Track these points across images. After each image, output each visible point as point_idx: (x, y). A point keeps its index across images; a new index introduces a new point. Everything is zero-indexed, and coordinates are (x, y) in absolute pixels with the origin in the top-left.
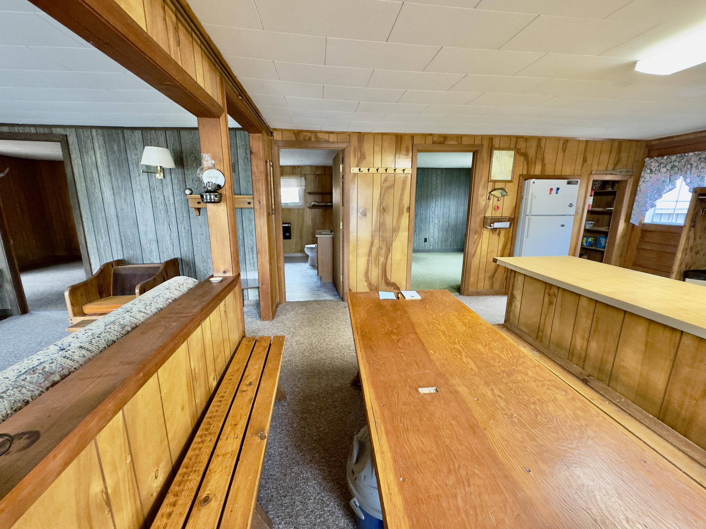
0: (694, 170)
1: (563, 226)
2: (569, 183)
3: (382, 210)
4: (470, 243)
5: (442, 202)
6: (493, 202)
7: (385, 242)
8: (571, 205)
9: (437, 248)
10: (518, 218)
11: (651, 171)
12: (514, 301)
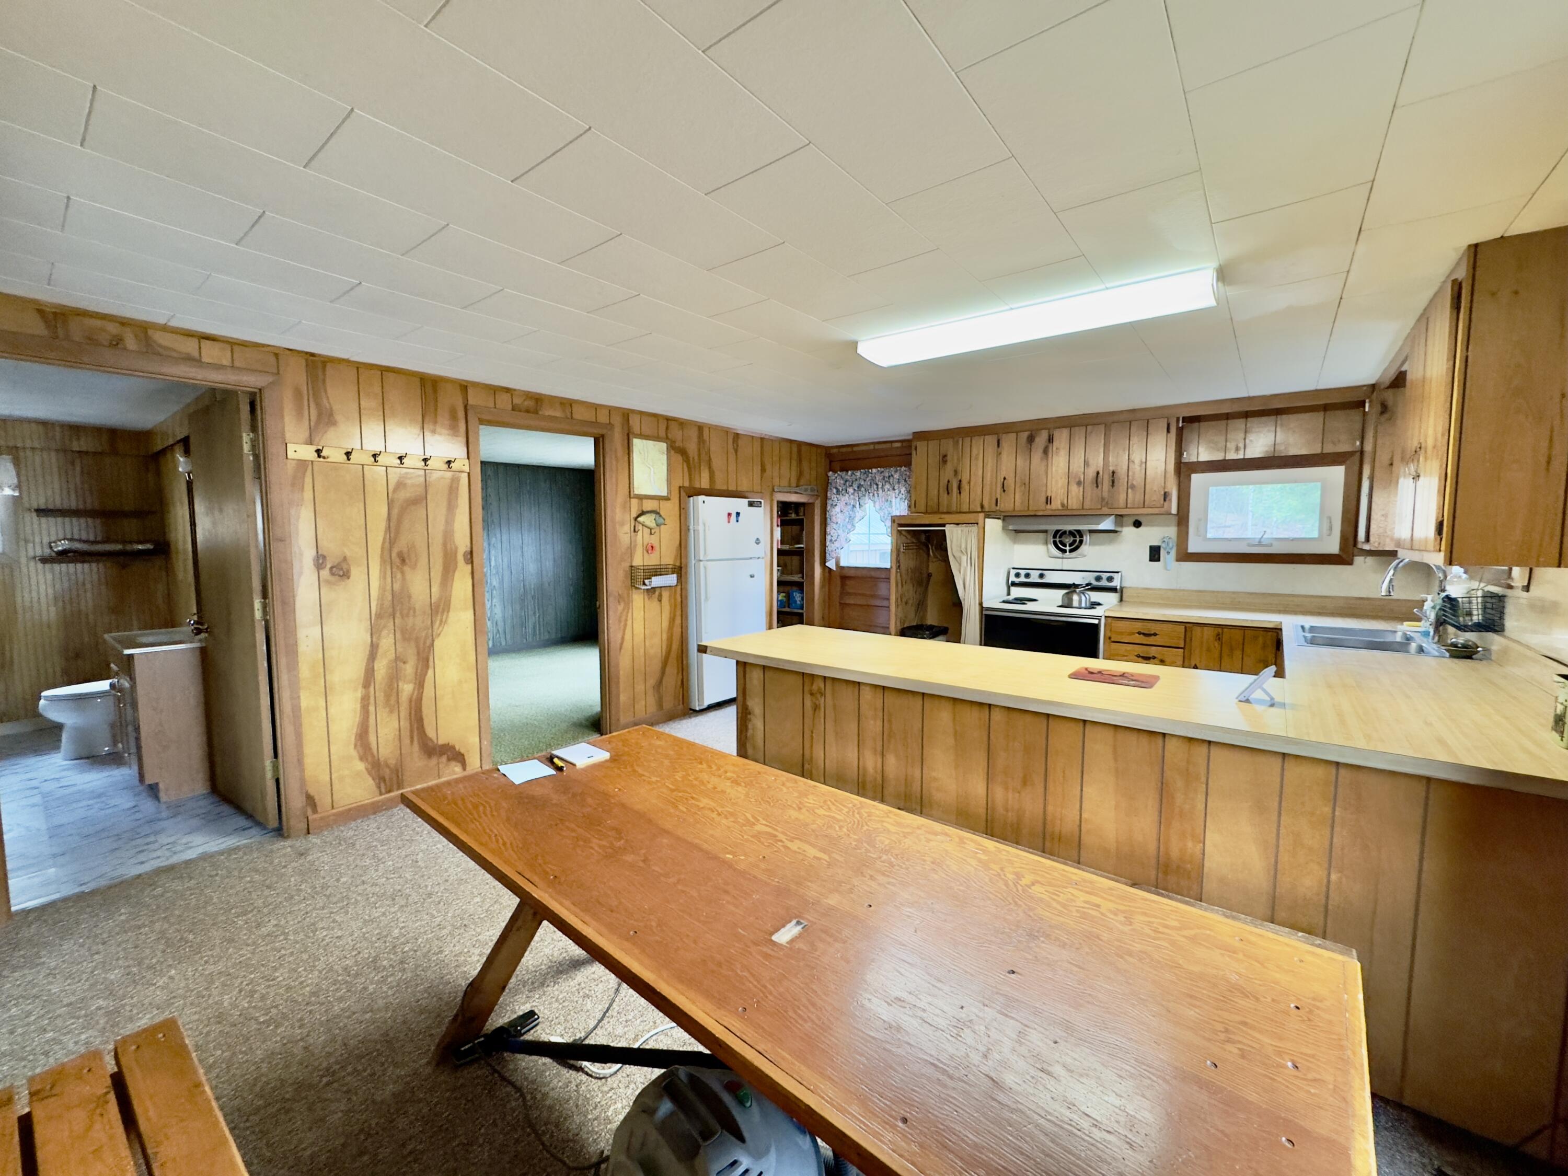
0: (880, 491)
1: (752, 576)
2: (751, 504)
3: (397, 561)
4: (610, 622)
5: (505, 537)
6: (643, 537)
7: (413, 644)
8: (758, 542)
9: (503, 643)
10: (686, 566)
11: (838, 492)
12: (750, 720)
